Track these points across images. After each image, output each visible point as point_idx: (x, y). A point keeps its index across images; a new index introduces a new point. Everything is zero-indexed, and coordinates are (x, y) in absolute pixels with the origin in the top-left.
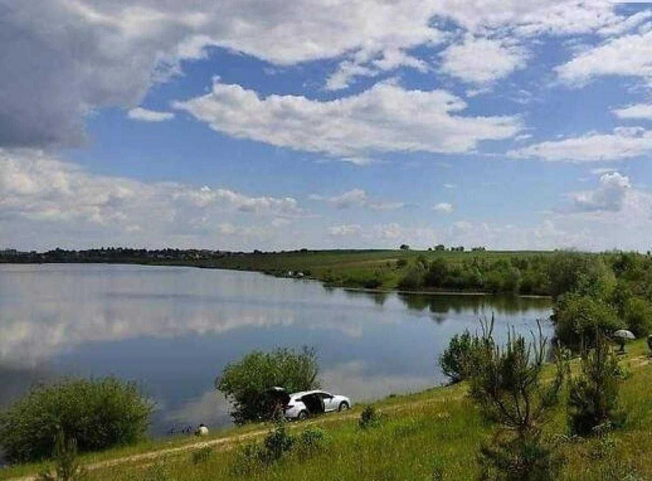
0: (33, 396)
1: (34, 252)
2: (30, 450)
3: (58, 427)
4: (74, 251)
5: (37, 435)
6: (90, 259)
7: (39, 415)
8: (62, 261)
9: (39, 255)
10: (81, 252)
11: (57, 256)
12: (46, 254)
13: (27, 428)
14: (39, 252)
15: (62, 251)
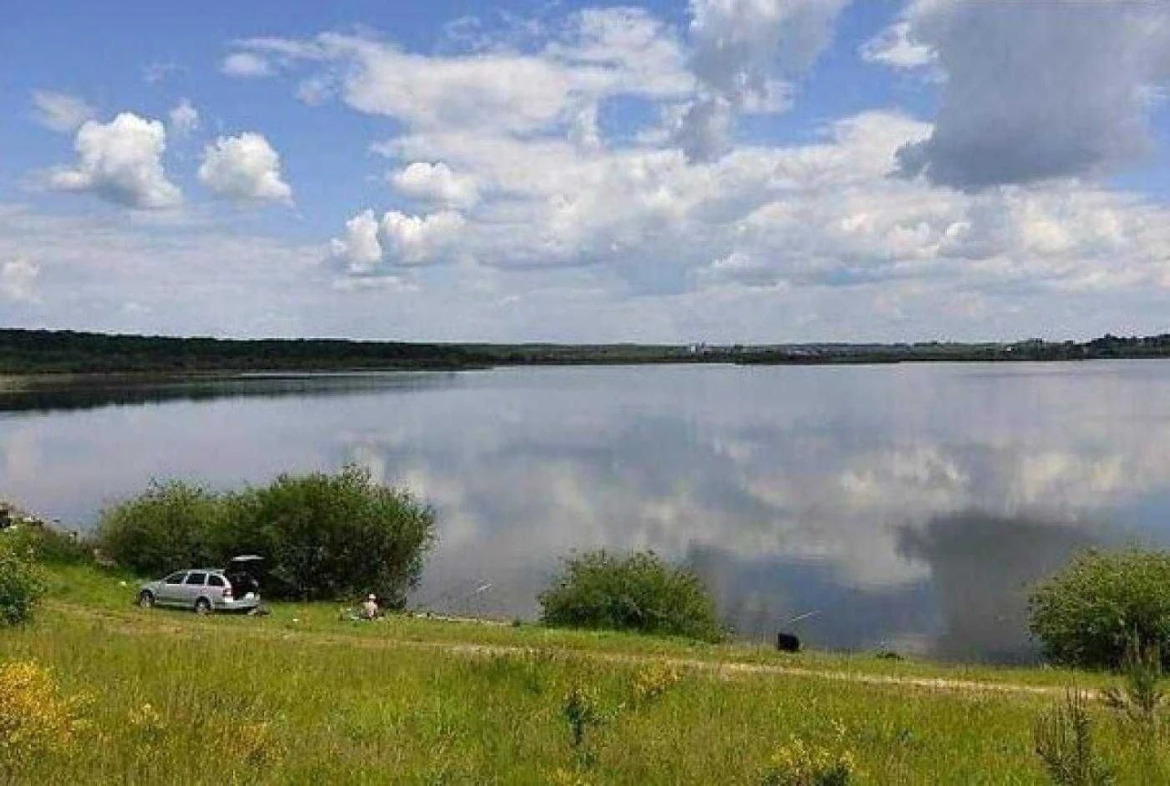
0: (1082, 568)
1: (1070, 343)
2: (1081, 649)
3: (1122, 622)
4: (1134, 340)
5: (1090, 629)
6: (1161, 350)
7: (1092, 597)
8: (1114, 355)
9: (1079, 346)
10: (1146, 339)
11: (1107, 348)
12: (1088, 345)
13: (1074, 616)
14: (1077, 342)
15: (1115, 339)
